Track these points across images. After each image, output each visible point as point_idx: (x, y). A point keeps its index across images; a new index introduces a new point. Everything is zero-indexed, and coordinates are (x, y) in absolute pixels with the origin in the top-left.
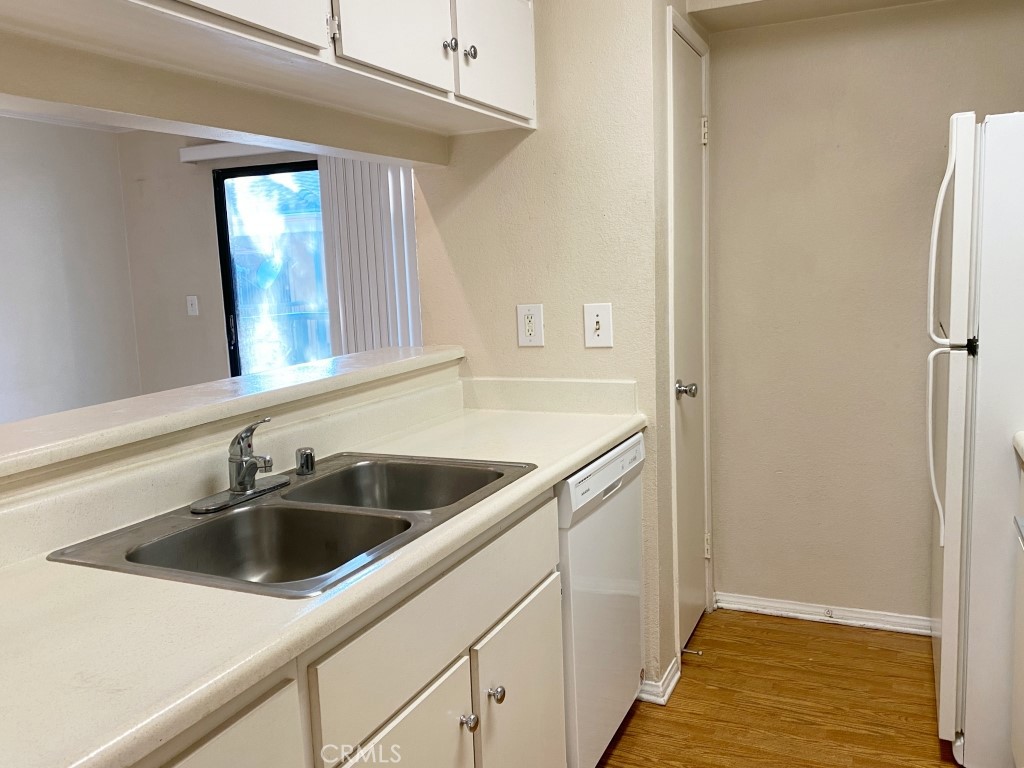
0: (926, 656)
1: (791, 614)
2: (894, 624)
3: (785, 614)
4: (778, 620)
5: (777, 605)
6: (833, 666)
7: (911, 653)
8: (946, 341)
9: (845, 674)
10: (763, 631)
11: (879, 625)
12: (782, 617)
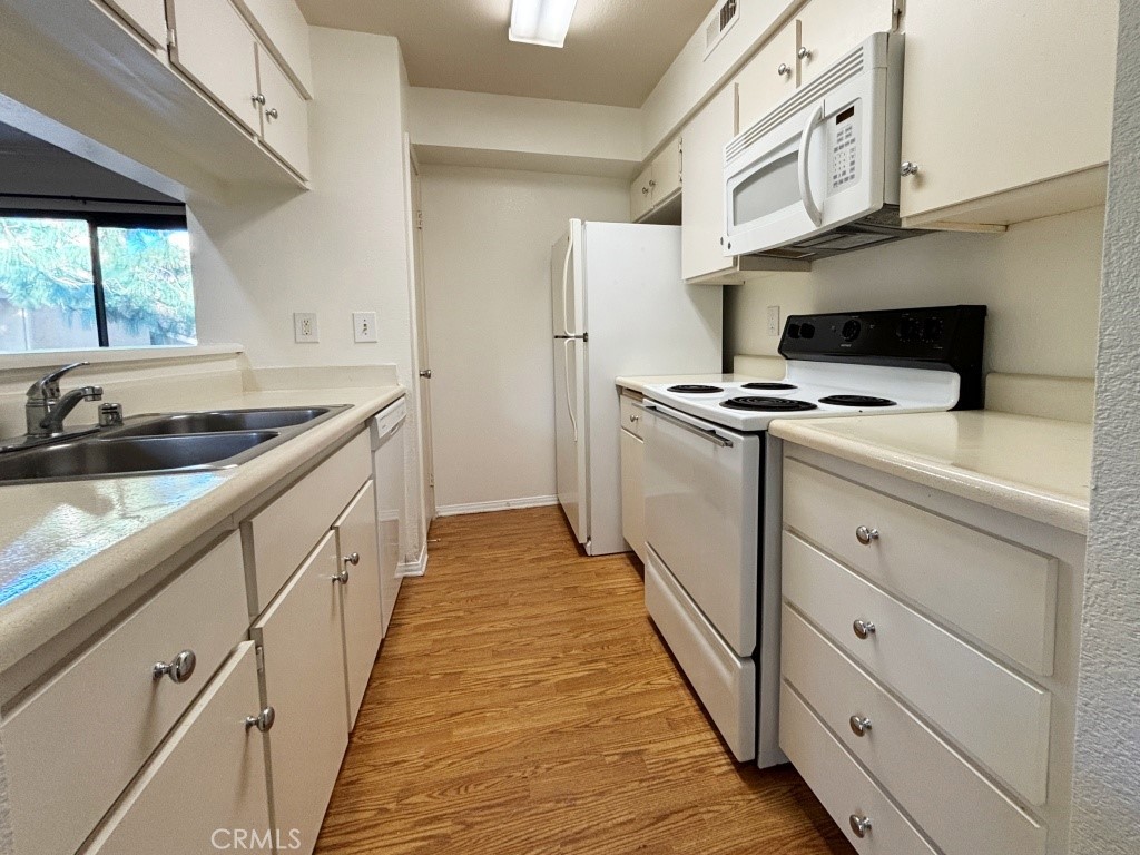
0: (557, 514)
8: (573, 334)
9: (527, 531)
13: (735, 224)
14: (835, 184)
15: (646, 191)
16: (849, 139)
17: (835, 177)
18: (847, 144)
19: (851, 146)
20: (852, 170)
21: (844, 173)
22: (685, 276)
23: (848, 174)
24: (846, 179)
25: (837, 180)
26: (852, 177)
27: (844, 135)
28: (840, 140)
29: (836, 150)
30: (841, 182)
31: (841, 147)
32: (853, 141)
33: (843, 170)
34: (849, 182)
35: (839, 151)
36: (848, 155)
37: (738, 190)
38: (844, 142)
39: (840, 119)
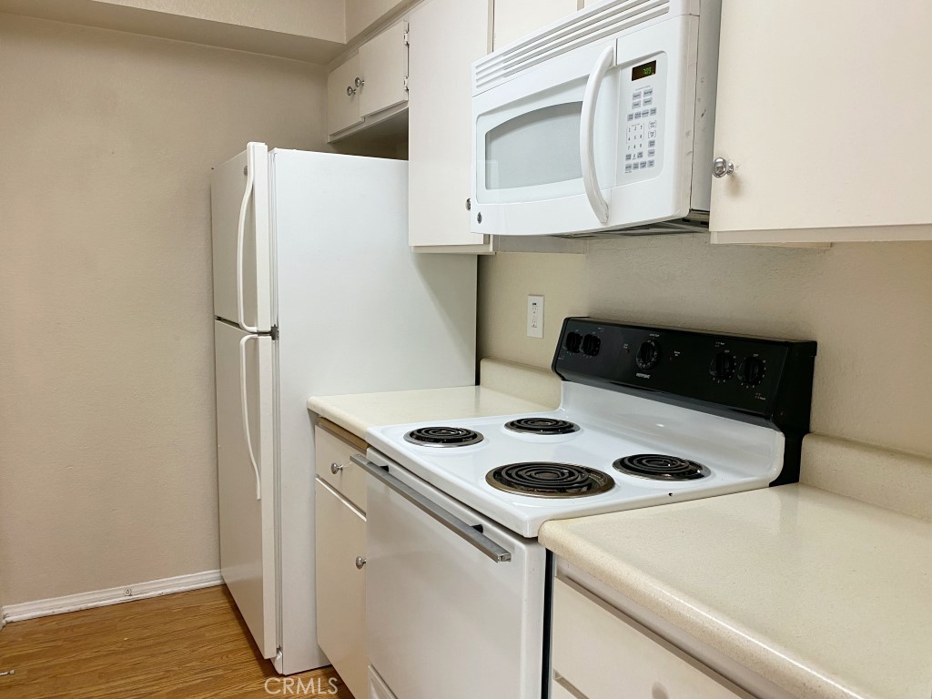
0: (222, 601)
1: (91, 605)
2: (188, 584)
3: (83, 606)
4: (78, 615)
5: (72, 601)
6: (149, 637)
7: (209, 604)
8: (254, 329)
9: (162, 640)
10: (66, 629)
11: (176, 589)
12: (81, 610)
13: (487, 187)
14: (628, 167)
15: (351, 91)
16: (649, 107)
17: (628, 157)
18: (645, 113)
19: (650, 118)
20: (651, 153)
21: (640, 155)
22: (413, 243)
23: (646, 158)
24: (643, 165)
25: (631, 162)
26: (651, 163)
27: (642, 99)
28: (636, 105)
29: (630, 117)
30: (636, 166)
31: (638, 115)
32: (654, 111)
33: (638, 150)
34: (647, 168)
35: (635, 121)
36: (647, 130)
37: (492, 135)
38: (641, 109)
39: (638, 73)
